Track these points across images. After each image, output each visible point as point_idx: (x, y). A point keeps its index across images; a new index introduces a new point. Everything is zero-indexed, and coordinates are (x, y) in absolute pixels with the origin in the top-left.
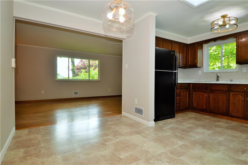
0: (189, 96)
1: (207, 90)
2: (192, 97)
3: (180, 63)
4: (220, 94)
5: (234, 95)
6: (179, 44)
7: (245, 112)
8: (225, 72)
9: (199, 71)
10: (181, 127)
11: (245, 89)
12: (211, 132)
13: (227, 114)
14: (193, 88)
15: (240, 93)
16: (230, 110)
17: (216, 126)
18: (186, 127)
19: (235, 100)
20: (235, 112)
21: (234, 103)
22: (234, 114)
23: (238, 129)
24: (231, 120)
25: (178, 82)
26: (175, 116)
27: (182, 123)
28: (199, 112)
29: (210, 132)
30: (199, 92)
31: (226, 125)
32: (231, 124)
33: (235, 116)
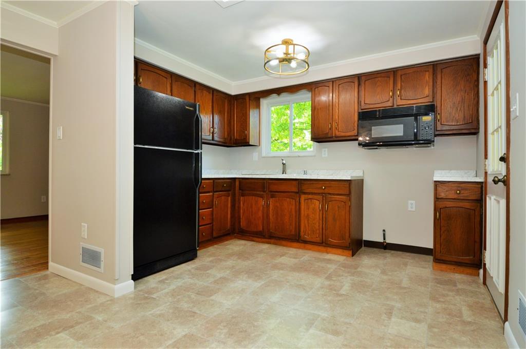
0: (233, 206)
1: (264, 192)
2: (239, 207)
3: (215, 135)
4: (286, 198)
5: (306, 201)
6: (212, 92)
7: (324, 231)
8: (296, 157)
9: (254, 153)
10: (201, 283)
11: (324, 188)
12: (260, 285)
13: (297, 239)
14: (240, 189)
15: (316, 197)
16: (302, 230)
17: (275, 267)
18: (212, 280)
19: (308, 209)
20: (309, 232)
21: (308, 214)
22: (307, 237)
23: (310, 268)
24: (304, 248)
25: (203, 177)
26: (198, 255)
27: (208, 272)
28: (251, 237)
29: (258, 284)
30: (251, 197)
31: (293, 261)
32: (301, 258)
33: (309, 240)
